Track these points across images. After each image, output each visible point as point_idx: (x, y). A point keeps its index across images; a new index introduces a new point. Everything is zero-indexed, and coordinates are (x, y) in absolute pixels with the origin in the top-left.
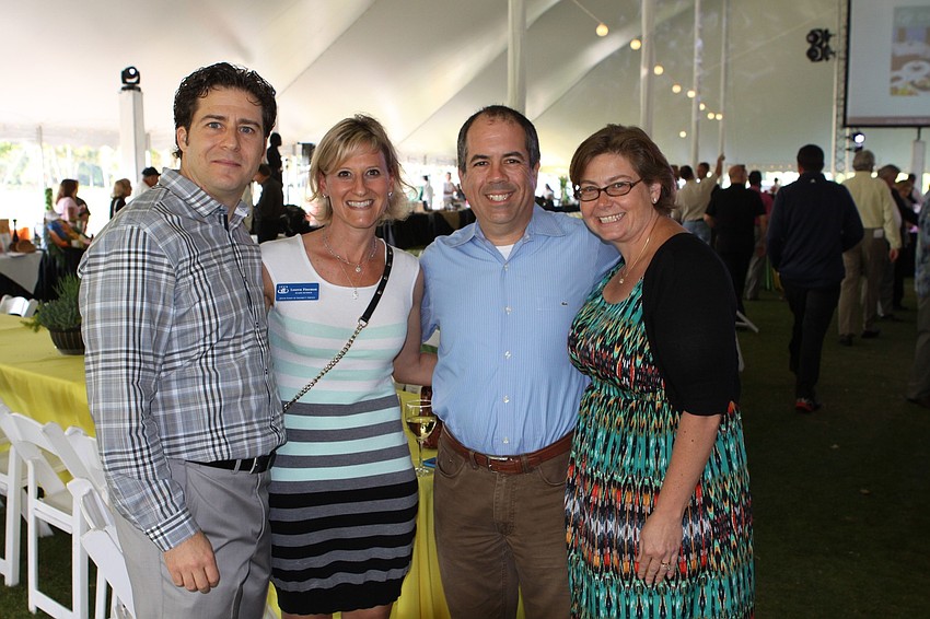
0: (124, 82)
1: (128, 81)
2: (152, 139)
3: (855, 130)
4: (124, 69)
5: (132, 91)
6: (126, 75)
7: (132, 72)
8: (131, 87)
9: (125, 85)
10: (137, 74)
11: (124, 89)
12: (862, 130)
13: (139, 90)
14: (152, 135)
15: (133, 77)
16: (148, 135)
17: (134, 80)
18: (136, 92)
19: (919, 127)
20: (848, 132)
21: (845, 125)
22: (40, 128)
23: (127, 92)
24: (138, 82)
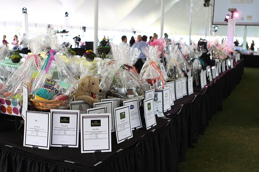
3: (216, 26)
7: (25, 9)
8: (25, 12)
9: (23, 12)
10: (26, 9)
12: (217, 26)
18: (26, 14)
19: (246, 25)
20: (214, 26)
21: (213, 24)
22: (5, 22)
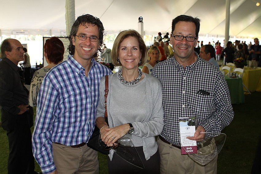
0: (139, 20)
1: (140, 20)
2: (146, 33)
4: (139, 17)
5: (141, 23)
6: (139, 19)
11: (139, 22)
13: (142, 22)
14: (146, 32)
15: (141, 19)
16: (145, 32)
17: (141, 20)
23: (140, 23)
24: (142, 20)
